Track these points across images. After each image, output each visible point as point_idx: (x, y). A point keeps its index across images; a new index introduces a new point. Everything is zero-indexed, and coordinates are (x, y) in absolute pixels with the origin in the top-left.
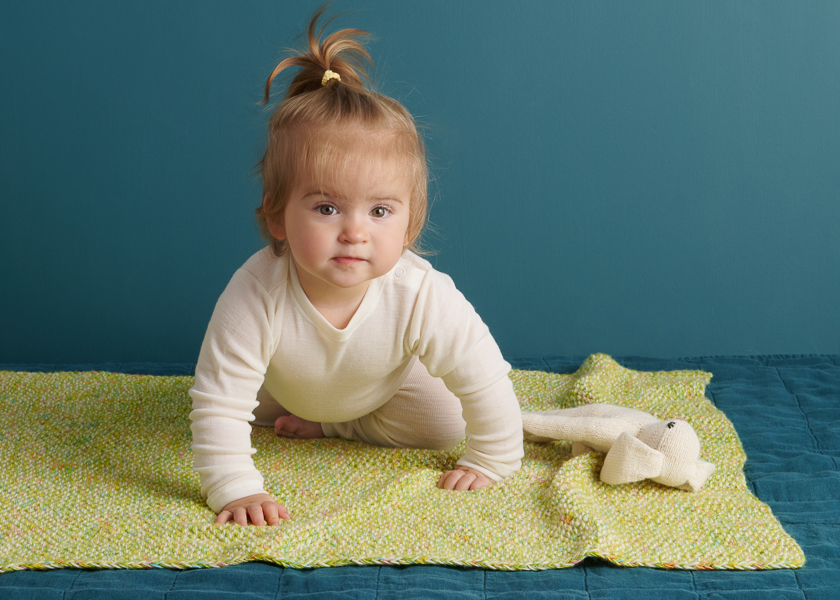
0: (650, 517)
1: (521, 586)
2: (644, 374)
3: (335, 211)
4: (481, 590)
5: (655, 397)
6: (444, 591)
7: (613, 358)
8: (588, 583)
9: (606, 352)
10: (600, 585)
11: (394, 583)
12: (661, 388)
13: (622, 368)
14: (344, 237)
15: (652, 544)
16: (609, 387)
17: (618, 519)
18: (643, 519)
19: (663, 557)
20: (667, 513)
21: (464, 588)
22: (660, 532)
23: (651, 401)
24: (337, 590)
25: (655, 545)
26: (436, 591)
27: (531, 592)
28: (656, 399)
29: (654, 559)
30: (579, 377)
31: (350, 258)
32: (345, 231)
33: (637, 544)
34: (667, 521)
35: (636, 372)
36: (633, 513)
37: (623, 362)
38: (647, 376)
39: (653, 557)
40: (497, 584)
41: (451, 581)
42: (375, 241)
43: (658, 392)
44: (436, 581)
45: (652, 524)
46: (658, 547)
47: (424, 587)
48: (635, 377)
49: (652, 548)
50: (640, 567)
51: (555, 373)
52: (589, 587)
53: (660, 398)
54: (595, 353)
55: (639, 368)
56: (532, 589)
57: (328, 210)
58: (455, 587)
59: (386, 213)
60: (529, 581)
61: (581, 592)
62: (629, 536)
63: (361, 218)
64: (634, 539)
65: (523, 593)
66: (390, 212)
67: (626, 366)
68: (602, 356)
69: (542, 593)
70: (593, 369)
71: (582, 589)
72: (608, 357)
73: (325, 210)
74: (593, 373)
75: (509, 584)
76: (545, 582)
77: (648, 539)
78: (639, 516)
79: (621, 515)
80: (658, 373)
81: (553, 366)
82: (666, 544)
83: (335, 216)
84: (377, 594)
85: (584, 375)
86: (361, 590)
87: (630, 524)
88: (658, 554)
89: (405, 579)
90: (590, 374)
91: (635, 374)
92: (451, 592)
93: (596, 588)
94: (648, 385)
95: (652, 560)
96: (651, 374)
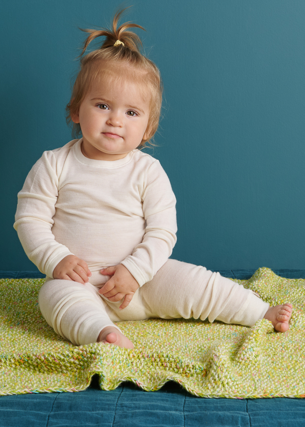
0: (291, 366)
1: (206, 409)
2: (291, 280)
3: (107, 108)
4: (181, 411)
5: (296, 294)
6: (158, 411)
7: (272, 270)
8: (249, 407)
9: (268, 267)
10: (255, 408)
11: (126, 407)
12: (300, 289)
13: (278, 277)
14: (109, 122)
15: (292, 383)
16: (269, 288)
17: (272, 367)
18: (287, 367)
19: (299, 392)
20: (301, 364)
21: (171, 409)
22: (297, 376)
23: (294, 297)
24: (90, 411)
25: (294, 384)
26: (153, 411)
27: (212, 412)
28: (297, 295)
29: (294, 393)
30: (251, 281)
31: (112, 134)
32: (111, 119)
33: (284, 383)
34: (301, 369)
35: (285, 279)
36: (281, 363)
37: (279, 273)
38: (292, 281)
39: (293, 391)
40: (192, 407)
41: (162, 405)
42: (126, 127)
43: (298, 291)
44: (153, 405)
45: (293, 370)
46: (296, 385)
47: (146, 409)
48: (285, 282)
49: (292, 385)
50: (284, 397)
51: (238, 279)
52: (248, 411)
53: (299, 294)
54: (261, 267)
55: (288, 277)
56: (213, 411)
57: (103, 107)
58: (164, 409)
59: (135, 115)
60: (212, 405)
61: (243, 413)
62: (278, 378)
63: (120, 114)
64: (282, 380)
65: (208, 413)
66: (137, 115)
67: (280, 275)
68: (265, 269)
69: (220, 413)
70: (260, 276)
71: (244, 411)
72: (269, 269)
73: (102, 106)
74: (260, 279)
75: (199, 407)
76: (221, 407)
77: (290, 380)
78: (285, 365)
79: (274, 365)
80: (299, 280)
81: (237, 275)
82: (301, 383)
83: (107, 111)
84: (115, 413)
85: (255, 280)
86: (105, 412)
87: (279, 370)
88: (296, 389)
89: (134, 404)
90: (258, 279)
91: (285, 280)
92: (162, 411)
93: (253, 410)
94: (292, 286)
95: (292, 393)
96: (295, 280)
